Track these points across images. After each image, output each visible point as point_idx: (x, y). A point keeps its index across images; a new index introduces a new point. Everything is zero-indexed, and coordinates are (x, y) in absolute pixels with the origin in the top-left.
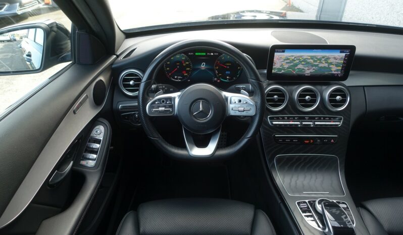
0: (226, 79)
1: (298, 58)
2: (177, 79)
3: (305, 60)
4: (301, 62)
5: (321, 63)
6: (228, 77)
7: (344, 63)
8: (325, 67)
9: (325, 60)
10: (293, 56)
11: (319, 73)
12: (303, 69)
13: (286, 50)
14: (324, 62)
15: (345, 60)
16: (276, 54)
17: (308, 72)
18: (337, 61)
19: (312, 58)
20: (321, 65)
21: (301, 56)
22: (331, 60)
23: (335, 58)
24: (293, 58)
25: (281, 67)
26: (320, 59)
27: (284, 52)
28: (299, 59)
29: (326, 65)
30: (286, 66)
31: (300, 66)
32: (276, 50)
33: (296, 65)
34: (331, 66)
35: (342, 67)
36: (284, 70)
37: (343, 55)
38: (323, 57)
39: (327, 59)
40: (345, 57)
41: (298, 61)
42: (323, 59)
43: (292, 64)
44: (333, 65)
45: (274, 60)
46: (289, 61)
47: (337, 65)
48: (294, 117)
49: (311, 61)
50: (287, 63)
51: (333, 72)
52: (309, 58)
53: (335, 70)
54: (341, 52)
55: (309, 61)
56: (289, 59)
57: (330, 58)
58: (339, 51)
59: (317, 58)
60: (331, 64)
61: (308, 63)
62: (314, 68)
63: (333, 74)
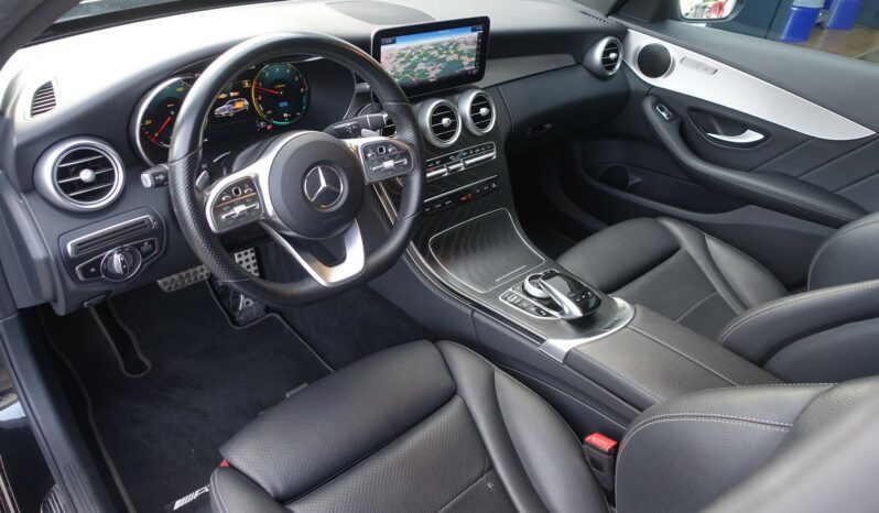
0: (283, 119)
1: (415, 50)
3: (426, 53)
4: (421, 57)
5: (448, 53)
6: (285, 115)
7: (477, 49)
8: (454, 60)
9: (453, 49)
10: (408, 48)
11: (448, 73)
12: (426, 71)
13: (398, 38)
14: (452, 52)
15: (478, 43)
16: (384, 49)
17: (432, 74)
18: (469, 47)
19: (436, 46)
20: (449, 58)
21: (421, 46)
22: (462, 48)
23: (466, 43)
24: (409, 51)
26: (447, 48)
27: (394, 42)
28: (418, 53)
29: (455, 57)
30: (400, 70)
31: (421, 66)
32: (383, 40)
33: (414, 65)
34: (463, 58)
35: (476, 57)
36: (398, 77)
37: (476, 34)
38: (451, 43)
39: (458, 44)
40: (478, 39)
41: (416, 57)
42: (451, 47)
43: (409, 64)
44: (464, 54)
45: (381, 60)
46: (403, 59)
47: (470, 56)
48: (434, 162)
49: (435, 52)
50: (402, 63)
51: (466, 68)
52: (432, 47)
53: (468, 63)
54: (473, 31)
55: (431, 53)
56: (402, 55)
58: (470, 28)
59: (442, 47)
60: (461, 53)
61: (432, 58)
62: (440, 65)
63: (466, 72)
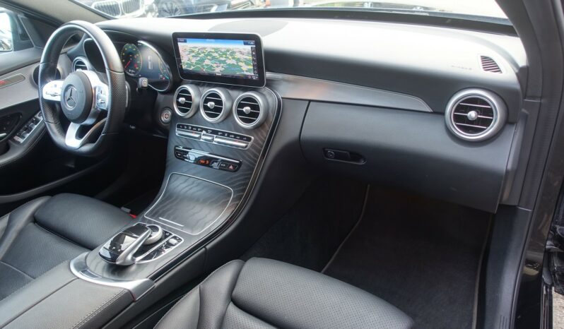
2: (130, 73)
3: (209, 54)
4: (207, 55)
5: (228, 58)
7: (253, 60)
8: (234, 64)
9: (231, 55)
10: (196, 48)
11: (229, 73)
12: (212, 66)
13: (187, 40)
14: (230, 57)
15: (253, 55)
16: (180, 44)
17: (218, 71)
18: (245, 57)
19: (217, 50)
20: (229, 62)
21: (205, 48)
22: (238, 55)
23: (241, 53)
25: (189, 62)
26: (224, 53)
27: (185, 41)
28: (203, 52)
29: (234, 62)
30: (194, 61)
31: (207, 62)
32: (178, 39)
33: (202, 60)
34: (240, 64)
35: (254, 66)
36: (194, 66)
37: (248, 48)
38: (228, 51)
39: (233, 53)
40: (252, 52)
42: (228, 53)
43: (199, 58)
44: (241, 62)
45: (180, 51)
46: (193, 54)
47: (247, 64)
50: (193, 56)
51: (246, 73)
52: (213, 50)
54: (245, 44)
56: (193, 52)
57: (235, 52)
58: (242, 41)
60: (238, 60)
61: (214, 58)
62: (222, 65)
63: (247, 76)
